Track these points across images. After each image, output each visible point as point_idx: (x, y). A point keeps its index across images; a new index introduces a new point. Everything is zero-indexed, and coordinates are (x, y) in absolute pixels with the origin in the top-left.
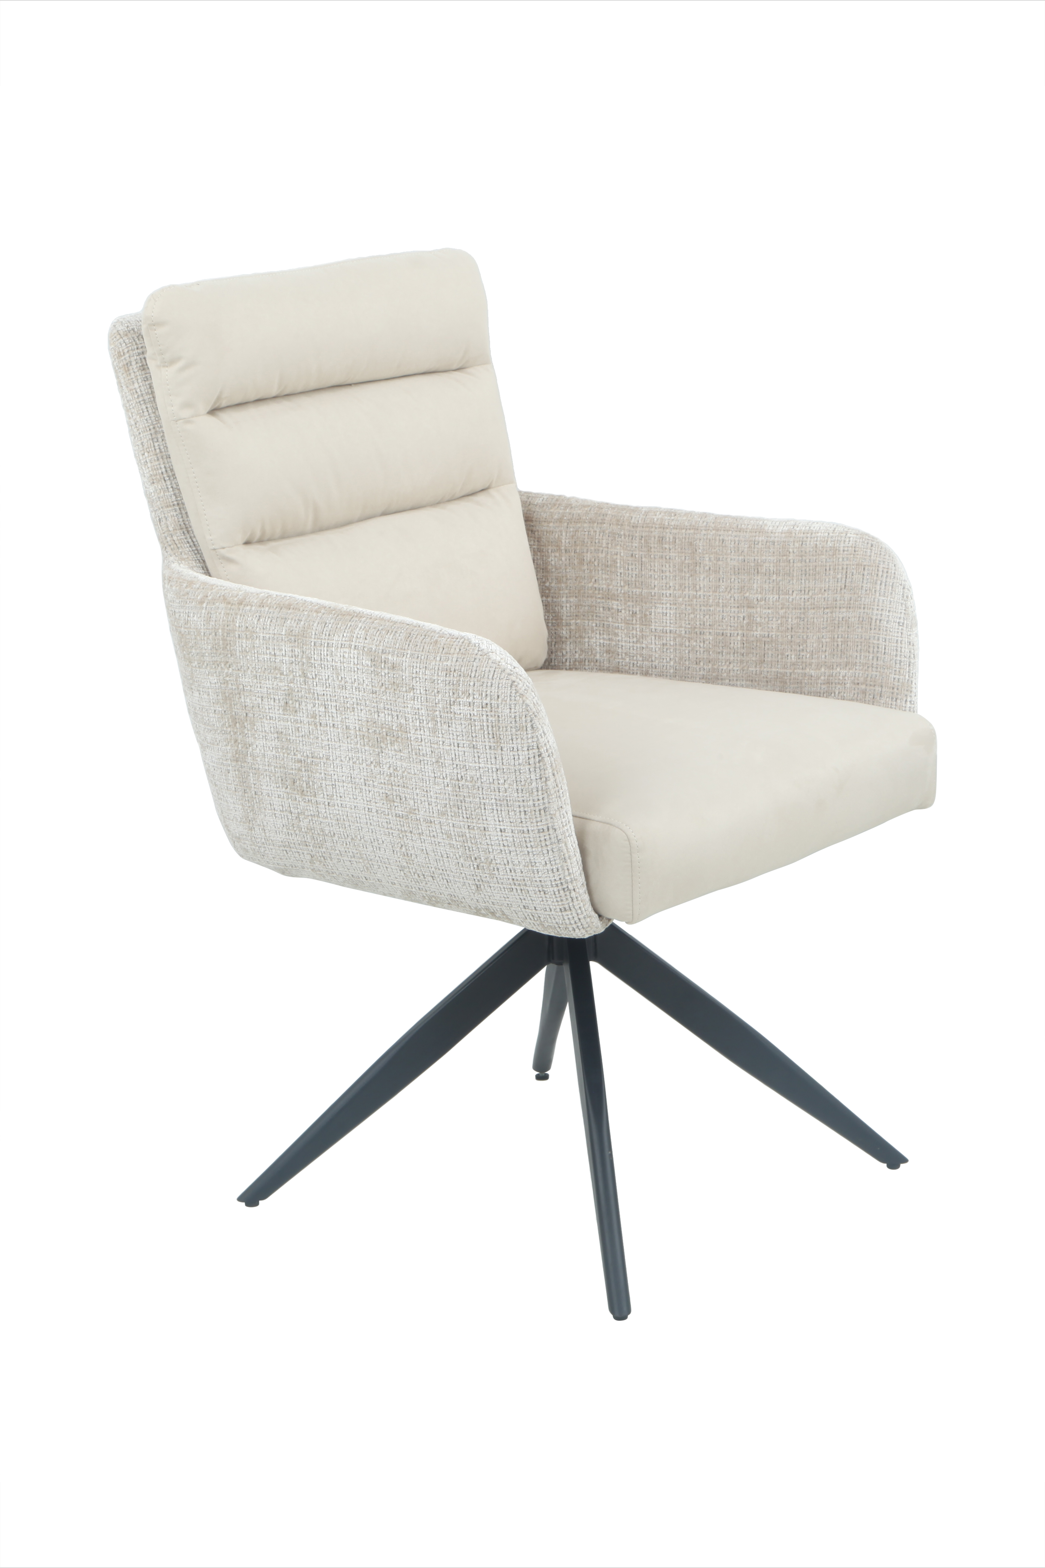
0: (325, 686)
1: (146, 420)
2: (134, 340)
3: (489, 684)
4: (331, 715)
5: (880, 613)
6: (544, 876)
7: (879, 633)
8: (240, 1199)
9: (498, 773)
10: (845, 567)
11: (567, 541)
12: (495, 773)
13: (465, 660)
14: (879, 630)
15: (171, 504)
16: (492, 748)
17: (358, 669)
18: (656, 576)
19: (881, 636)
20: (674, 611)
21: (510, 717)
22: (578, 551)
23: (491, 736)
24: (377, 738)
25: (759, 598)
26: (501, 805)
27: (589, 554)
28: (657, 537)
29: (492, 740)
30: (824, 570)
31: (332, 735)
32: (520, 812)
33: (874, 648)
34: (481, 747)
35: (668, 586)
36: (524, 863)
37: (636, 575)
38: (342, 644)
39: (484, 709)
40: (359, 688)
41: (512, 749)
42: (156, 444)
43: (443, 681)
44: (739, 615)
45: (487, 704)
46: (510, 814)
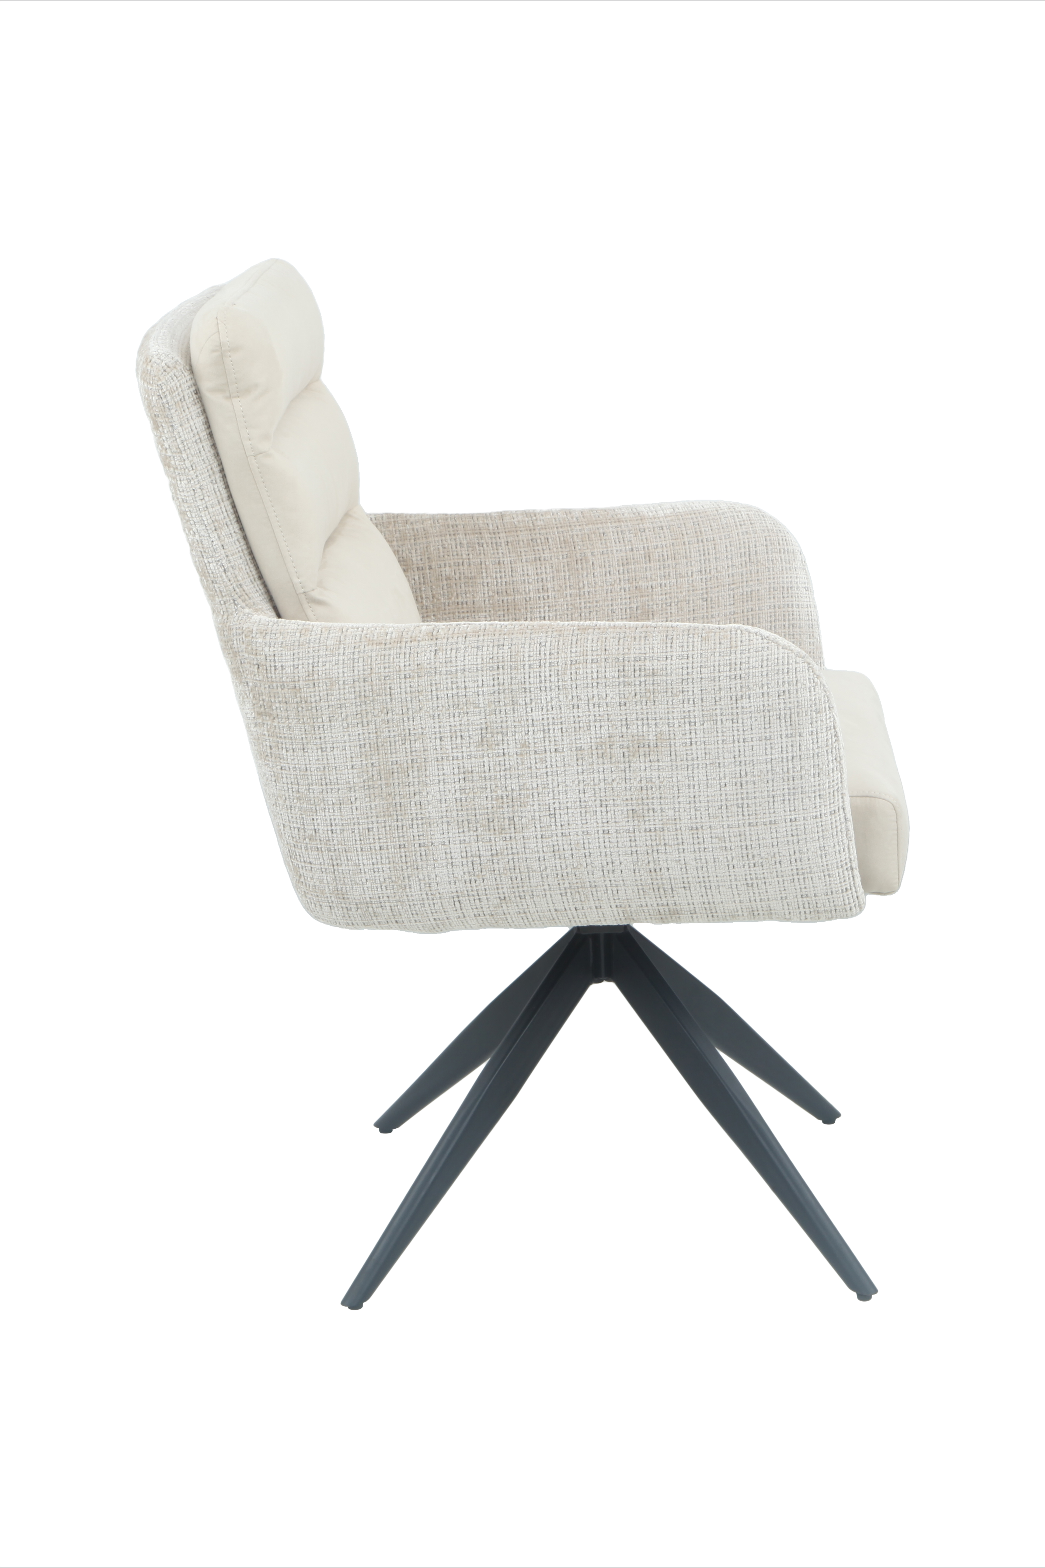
0: (545, 710)
1: (203, 460)
2: (183, 373)
3: (786, 671)
4: (552, 739)
5: (790, 580)
6: (831, 858)
7: (792, 600)
8: (344, 1303)
9: (794, 760)
10: (746, 541)
11: (419, 558)
12: (790, 762)
13: (751, 650)
14: (792, 597)
15: (237, 551)
16: (789, 736)
17: (598, 683)
18: (530, 581)
19: (795, 603)
20: (554, 613)
21: (811, 700)
22: (433, 567)
23: (788, 724)
24: (624, 753)
25: (654, 586)
26: (794, 794)
27: (447, 568)
28: (525, 541)
29: (789, 728)
30: (725, 547)
31: (554, 760)
32: (815, 797)
33: (789, 615)
34: (775, 738)
35: (545, 588)
36: (813, 850)
37: (506, 582)
38: (571, 661)
39: (781, 697)
40: (599, 704)
41: (810, 734)
42: (216, 486)
43: (727, 676)
44: (632, 605)
45: (784, 692)
46: (804, 800)
